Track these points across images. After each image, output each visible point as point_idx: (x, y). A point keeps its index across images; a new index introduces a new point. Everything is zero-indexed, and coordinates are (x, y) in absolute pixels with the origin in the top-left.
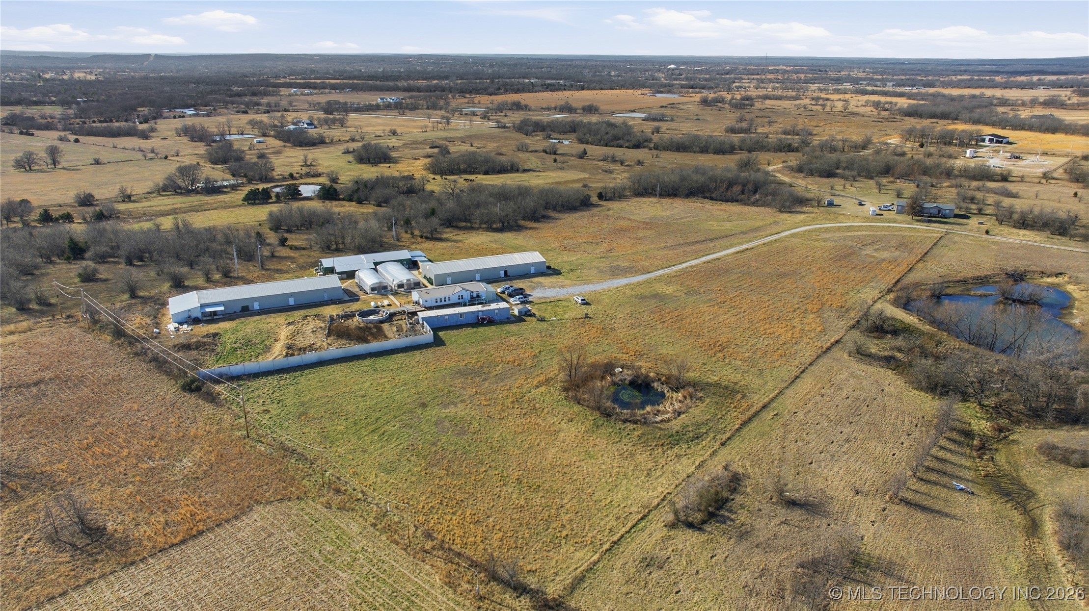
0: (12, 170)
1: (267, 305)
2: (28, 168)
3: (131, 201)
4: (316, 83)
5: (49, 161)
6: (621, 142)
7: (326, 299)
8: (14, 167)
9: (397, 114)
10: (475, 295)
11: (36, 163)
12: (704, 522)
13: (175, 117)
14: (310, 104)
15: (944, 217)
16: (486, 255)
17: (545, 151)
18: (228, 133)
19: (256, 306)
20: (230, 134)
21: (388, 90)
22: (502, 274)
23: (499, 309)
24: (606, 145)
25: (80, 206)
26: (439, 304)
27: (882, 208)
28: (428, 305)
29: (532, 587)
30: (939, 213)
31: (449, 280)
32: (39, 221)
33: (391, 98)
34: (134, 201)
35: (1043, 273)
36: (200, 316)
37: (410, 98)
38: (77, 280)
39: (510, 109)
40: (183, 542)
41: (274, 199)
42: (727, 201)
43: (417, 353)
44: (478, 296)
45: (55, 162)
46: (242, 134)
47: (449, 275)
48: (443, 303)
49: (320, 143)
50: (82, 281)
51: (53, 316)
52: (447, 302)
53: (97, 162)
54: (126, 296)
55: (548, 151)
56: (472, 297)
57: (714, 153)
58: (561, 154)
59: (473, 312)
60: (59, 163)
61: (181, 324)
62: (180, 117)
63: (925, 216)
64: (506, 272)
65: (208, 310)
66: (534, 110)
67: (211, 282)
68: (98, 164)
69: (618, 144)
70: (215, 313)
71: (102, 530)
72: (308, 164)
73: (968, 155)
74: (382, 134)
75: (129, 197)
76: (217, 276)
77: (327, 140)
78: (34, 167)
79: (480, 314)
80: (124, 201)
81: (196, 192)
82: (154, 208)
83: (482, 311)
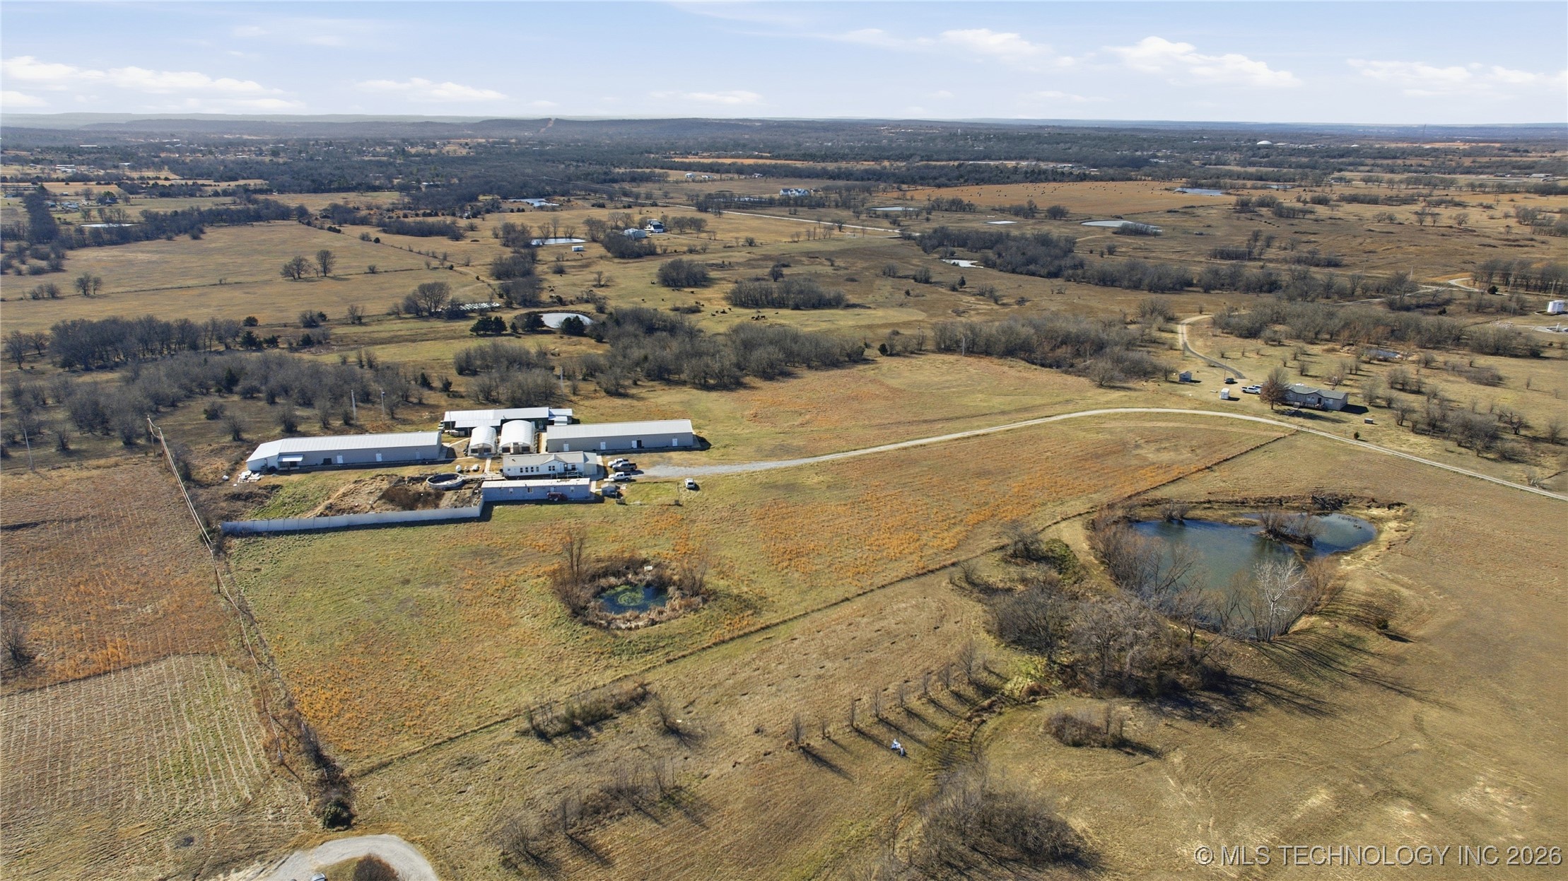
0: (280, 279)
1: (352, 460)
2: (296, 276)
3: (361, 324)
4: (723, 164)
5: (319, 267)
6: (1032, 267)
7: (418, 458)
8: (282, 274)
9: (787, 214)
10: (570, 467)
11: (306, 271)
12: (559, 734)
13: (512, 211)
14: (689, 196)
15: (1325, 409)
16: (653, 419)
17: (915, 279)
18: (552, 235)
19: (340, 460)
20: (556, 238)
21: (809, 177)
22: (634, 444)
23: (576, 486)
24: (1013, 271)
25: (305, 327)
26: (524, 473)
27: (1247, 390)
28: (511, 474)
29: (337, 764)
30: (1319, 402)
31: (566, 447)
32: (242, 344)
33: (798, 189)
34: (365, 324)
35: (1373, 500)
36: (276, 465)
37: (826, 189)
38: (204, 416)
39: (946, 210)
40: (85, 678)
41: (509, 331)
42: (1051, 366)
43: (452, 526)
44: (574, 469)
45: (326, 270)
46: (570, 238)
47: (566, 441)
48: (530, 473)
49: (648, 255)
50: (208, 418)
51: (146, 454)
52: (535, 473)
53: (373, 271)
54: (230, 438)
55: (918, 277)
56: (566, 469)
57: (1150, 290)
58: (936, 283)
59: (543, 487)
60: (330, 272)
61: (254, 472)
62: (519, 210)
63: (1296, 406)
64: (639, 443)
65: (285, 460)
66: (981, 212)
67: (327, 429)
68: (373, 273)
69: (1028, 270)
70: (293, 464)
71: (30, 658)
72: (602, 283)
73: (1549, 310)
74: (735, 244)
75: (360, 318)
76: (337, 423)
77: (659, 250)
78: (303, 275)
79: (552, 489)
80: (353, 323)
81: (437, 316)
82: (372, 335)
83: (555, 487)
